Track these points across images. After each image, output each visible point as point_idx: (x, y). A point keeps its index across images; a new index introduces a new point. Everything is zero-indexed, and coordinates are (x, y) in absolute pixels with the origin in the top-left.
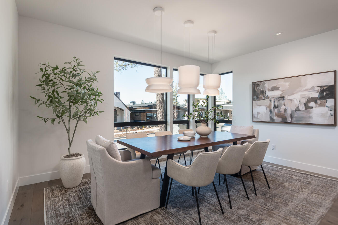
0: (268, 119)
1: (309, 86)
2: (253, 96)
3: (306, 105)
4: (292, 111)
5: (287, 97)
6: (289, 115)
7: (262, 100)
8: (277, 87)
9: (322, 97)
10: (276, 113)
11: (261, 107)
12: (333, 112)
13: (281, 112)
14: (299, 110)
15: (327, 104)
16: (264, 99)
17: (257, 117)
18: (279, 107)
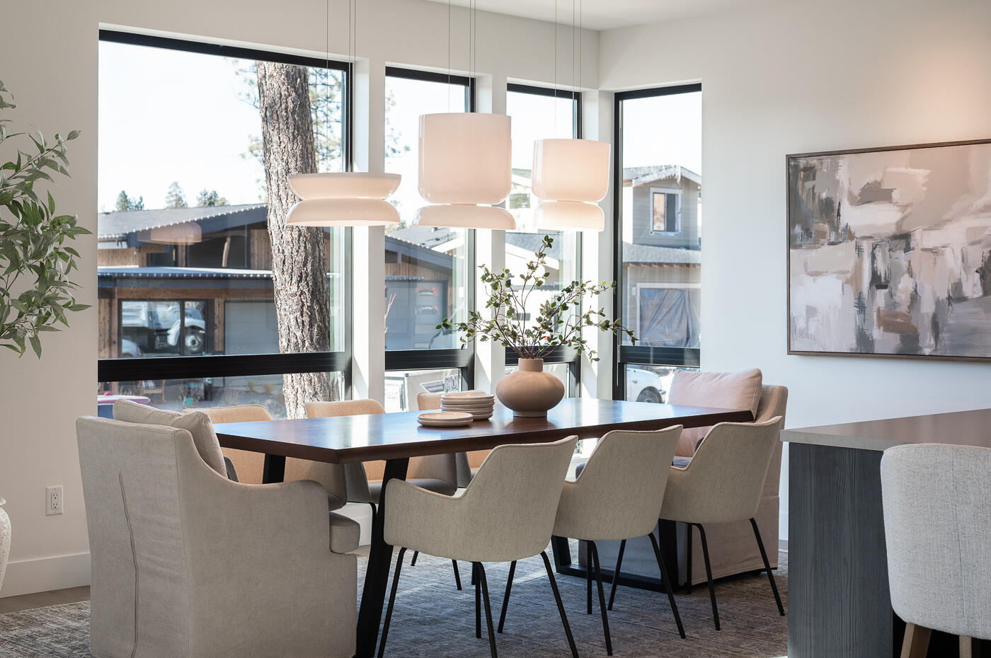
0: (849, 343)
2: (791, 225)
3: (985, 274)
4: (938, 303)
5: (923, 239)
6: (927, 322)
7: (826, 248)
8: (885, 186)
10: (879, 311)
11: (820, 280)
13: (899, 304)
14: (963, 299)
16: (833, 244)
17: (807, 328)
18: (891, 285)
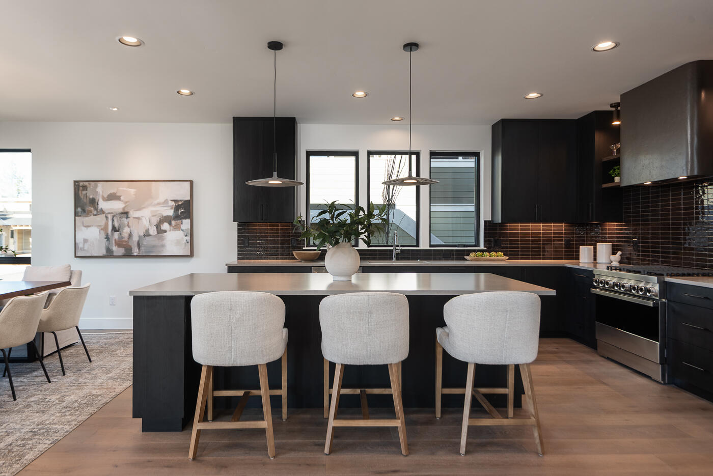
0: (103, 252)
1: (161, 199)
2: (76, 207)
3: (158, 226)
4: (140, 237)
5: (133, 214)
6: (136, 244)
7: (92, 217)
8: (118, 195)
9: (177, 217)
10: (115, 240)
11: (89, 228)
12: (188, 238)
13: (124, 238)
14: (149, 235)
15: (183, 227)
16: (95, 215)
17: (84, 247)
18: (120, 231)
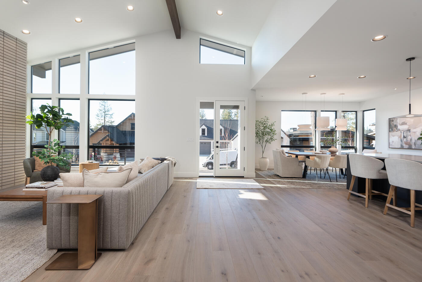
0: (399, 146)
2: (389, 129)
4: (415, 140)
5: (412, 130)
6: (413, 143)
8: (406, 123)
10: (405, 142)
11: (394, 137)
13: (408, 141)
16: (397, 131)
17: (392, 144)
18: (407, 137)
